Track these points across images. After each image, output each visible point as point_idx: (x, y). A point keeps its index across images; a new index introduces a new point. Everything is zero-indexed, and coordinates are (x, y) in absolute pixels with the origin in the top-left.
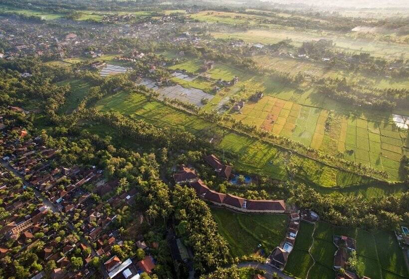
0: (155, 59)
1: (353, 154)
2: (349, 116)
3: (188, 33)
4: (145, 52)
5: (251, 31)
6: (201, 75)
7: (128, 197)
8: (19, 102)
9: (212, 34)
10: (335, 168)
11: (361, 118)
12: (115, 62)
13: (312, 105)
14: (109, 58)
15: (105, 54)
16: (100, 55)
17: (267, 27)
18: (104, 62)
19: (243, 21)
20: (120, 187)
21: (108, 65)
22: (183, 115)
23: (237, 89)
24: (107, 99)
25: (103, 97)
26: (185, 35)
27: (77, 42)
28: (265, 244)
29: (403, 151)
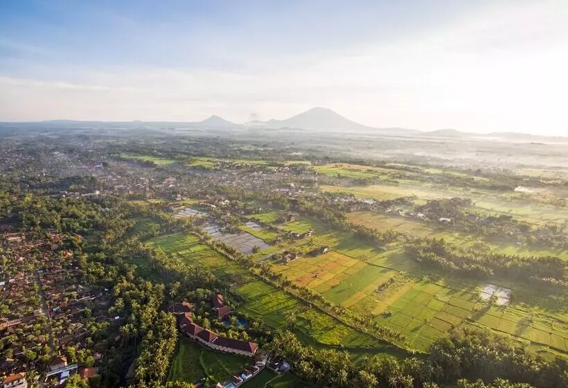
0: (236, 207)
1: (389, 318)
2: (421, 280)
3: (292, 185)
4: (230, 199)
5: (373, 186)
6: (273, 226)
7: (117, 318)
8: (83, 231)
9: (321, 187)
10: (351, 327)
11: (437, 283)
12: (194, 207)
13: (382, 265)
14: (192, 202)
15: (191, 198)
16: (184, 198)
17: (396, 182)
18: (184, 205)
19: (371, 175)
20: (114, 306)
21: (187, 209)
22: (224, 260)
23: (304, 243)
24: (161, 237)
25: (159, 235)
26: (289, 187)
27: (171, 186)
28: (209, 378)
29: (462, 322)
